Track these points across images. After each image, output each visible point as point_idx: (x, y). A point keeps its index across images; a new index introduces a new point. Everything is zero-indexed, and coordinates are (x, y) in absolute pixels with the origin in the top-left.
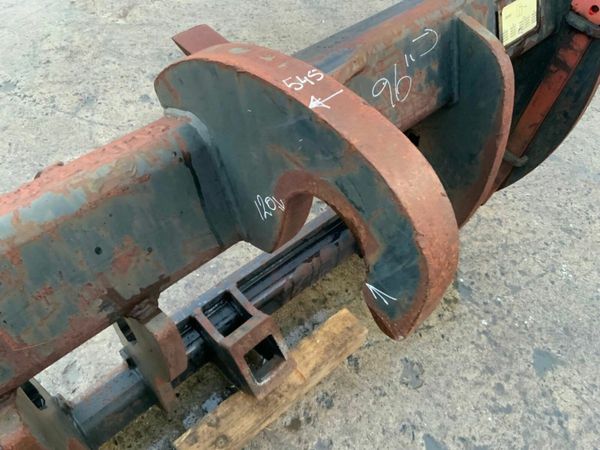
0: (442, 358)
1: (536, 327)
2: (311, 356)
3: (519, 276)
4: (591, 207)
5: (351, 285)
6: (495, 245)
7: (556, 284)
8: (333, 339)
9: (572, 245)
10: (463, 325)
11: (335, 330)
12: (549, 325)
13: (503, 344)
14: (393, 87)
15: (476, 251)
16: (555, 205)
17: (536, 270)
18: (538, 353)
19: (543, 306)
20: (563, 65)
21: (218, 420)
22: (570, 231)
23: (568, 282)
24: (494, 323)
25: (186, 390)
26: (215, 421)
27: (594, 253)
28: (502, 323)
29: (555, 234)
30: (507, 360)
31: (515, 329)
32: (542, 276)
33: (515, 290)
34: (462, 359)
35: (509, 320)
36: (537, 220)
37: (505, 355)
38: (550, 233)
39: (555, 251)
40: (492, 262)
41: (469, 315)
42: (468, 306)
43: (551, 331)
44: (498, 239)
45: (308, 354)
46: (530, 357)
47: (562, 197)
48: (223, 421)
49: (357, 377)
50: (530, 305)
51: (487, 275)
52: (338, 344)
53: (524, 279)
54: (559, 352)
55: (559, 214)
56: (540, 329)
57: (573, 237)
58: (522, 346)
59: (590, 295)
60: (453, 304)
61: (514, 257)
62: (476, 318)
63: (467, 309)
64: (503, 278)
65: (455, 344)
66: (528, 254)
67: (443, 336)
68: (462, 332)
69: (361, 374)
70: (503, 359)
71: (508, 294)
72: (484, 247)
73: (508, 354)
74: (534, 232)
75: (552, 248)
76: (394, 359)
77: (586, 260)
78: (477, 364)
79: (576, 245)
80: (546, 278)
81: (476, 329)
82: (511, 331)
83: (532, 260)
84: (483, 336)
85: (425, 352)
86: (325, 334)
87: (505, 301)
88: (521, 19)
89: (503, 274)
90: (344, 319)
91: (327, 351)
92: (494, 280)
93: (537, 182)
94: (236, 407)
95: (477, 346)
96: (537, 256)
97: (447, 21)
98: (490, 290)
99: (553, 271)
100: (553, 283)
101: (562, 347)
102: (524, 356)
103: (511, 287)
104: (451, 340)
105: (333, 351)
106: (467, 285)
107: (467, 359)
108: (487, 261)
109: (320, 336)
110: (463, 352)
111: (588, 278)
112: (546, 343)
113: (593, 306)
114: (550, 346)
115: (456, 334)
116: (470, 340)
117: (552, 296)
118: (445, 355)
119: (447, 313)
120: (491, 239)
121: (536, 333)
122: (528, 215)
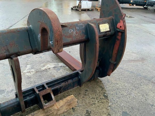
0: (97, 111)
1: (124, 106)
2: (61, 104)
3: (120, 95)
4: (141, 83)
5: (77, 93)
6: (115, 88)
7: (130, 97)
8: (68, 101)
9: (136, 90)
10: (104, 104)
11: (69, 99)
12: (127, 106)
13: (114, 109)
14: (74, 32)
15: (110, 89)
16: (132, 82)
17: (125, 94)
18: (124, 112)
19: (126, 102)
20: (118, 39)
21: (34, 114)
22: (135, 87)
23: (134, 97)
24: (112, 104)
25: (30, 111)
26: (33, 114)
27: (141, 92)
28: (115, 105)
29: (131, 87)
30: (115, 113)
31: (118, 106)
32: (127, 95)
33: (119, 98)
34: (102, 112)
35: (117, 104)
36: (127, 84)
37: (114, 112)
38: (130, 87)
39: (131, 91)
40: (114, 92)
41: (106, 102)
42: (106, 100)
43: (128, 108)
44: (116, 87)
45: (61, 103)
46: (121, 113)
47: (134, 80)
48: (35, 115)
49: (74, 113)
50: (123, 101)
51: (112, 94)
52: (69, 102)
53: (122, 96)
54: (129, 113)
55: (133, 83)
56: (125, 107)
57: (136, 88)
58: (119, 110)
59: (139, 101)
60: (102, 99)
61: (120, 91)
62: (108, 103)
63: (106, 101)
64: (116, 95)
65: (101, 108)
66: (124, 91)
67: (98, 106)
68: (103, 106)
69: (75, 112)
70: (114, 113)
71: (117, 99)
72: (112, 88)
73: (115, 111)
74: (126, 86)
75: (130, 90)
76: (84, 110)
77: (139, 93)
78: (106, 113)
79: (137, 90)
80: (128, 96)
81: (107, 105)
82: (117, 107)
83: (124, 92)
84: (109, 107)
85: (93, 109)
86: (66, 99)
87: (116, 100)
88: (105, 28)
89: (116, 94)
90: (72, 97)
91: (66, 103)
92: (114, 95)
93: (128, 77)
94: (39, 112)
95: (107, 109)
96: (126, 91)
97: (86, 24)
98: (112, 97)
99: (130, 95)
100: (129, 97)
101: (130, 111)
102: (120, 113)
103: (118, 97)
104: (100, 107)
105: (67, 103)
106: (106, 96)
107: (103, 112)
108: (113, 91)
109: (65, 100)
110: (103, 110)
111: (139, 97)
112: (126, 110)
113: (140, 103)
114: (127, 111)
115: (102, 106)
116: (105, 108)
117: (129, 100)
118: (98, 110)
119: (100, 101)
120: (114, 87)
121: (123, 108)
122: (125, 83)
